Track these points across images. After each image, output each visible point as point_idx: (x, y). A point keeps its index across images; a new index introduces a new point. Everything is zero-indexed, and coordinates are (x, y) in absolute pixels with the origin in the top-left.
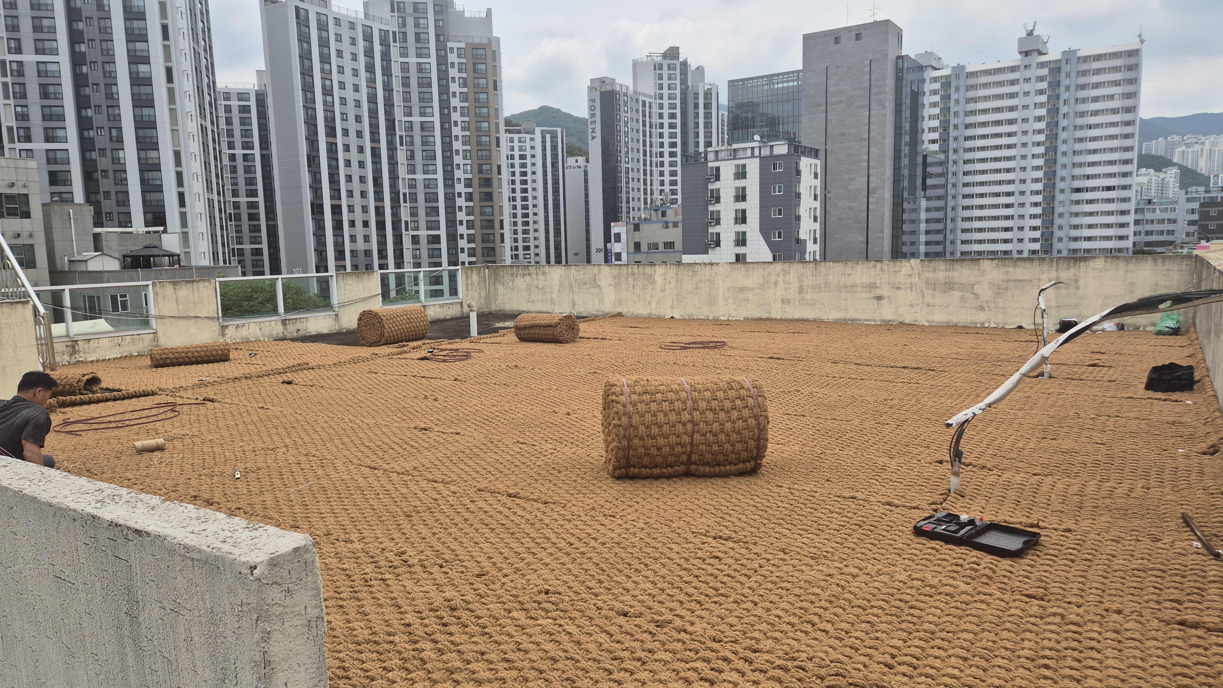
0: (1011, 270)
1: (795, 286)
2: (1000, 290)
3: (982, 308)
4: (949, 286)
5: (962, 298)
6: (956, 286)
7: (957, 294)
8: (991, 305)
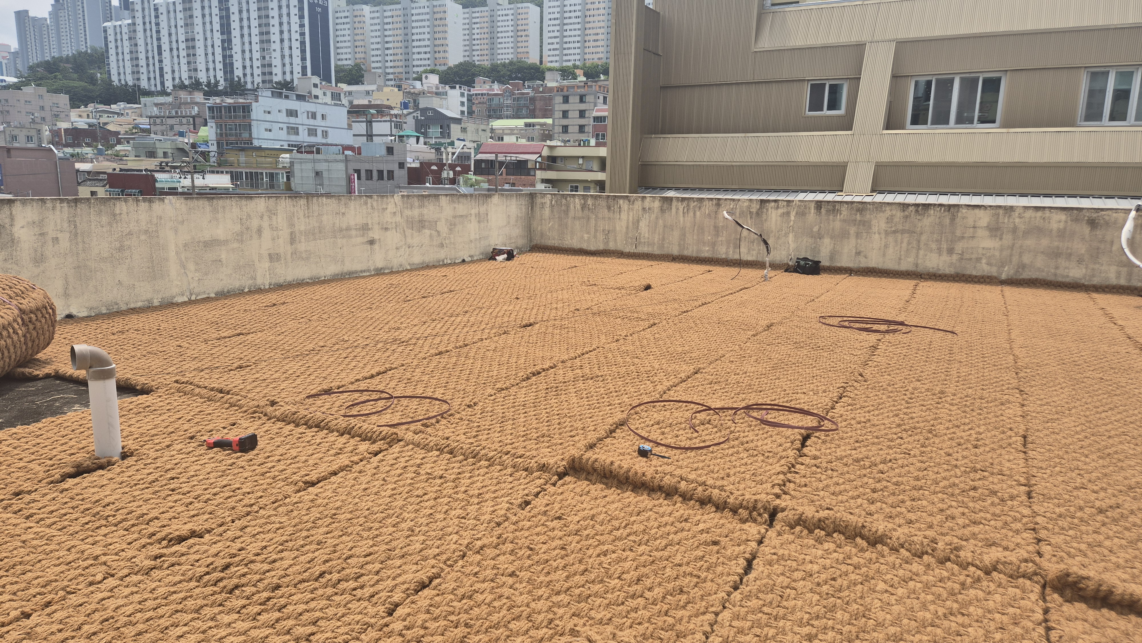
0: (456, 206)
1: (285, 234)
2: (452, 226)
3: (442, 245)
4: (421, 224)
5: (431, 236)
6: (427, 224)
7: (427, 232)
8: (447, 241)
